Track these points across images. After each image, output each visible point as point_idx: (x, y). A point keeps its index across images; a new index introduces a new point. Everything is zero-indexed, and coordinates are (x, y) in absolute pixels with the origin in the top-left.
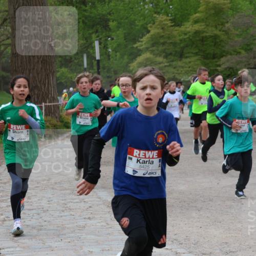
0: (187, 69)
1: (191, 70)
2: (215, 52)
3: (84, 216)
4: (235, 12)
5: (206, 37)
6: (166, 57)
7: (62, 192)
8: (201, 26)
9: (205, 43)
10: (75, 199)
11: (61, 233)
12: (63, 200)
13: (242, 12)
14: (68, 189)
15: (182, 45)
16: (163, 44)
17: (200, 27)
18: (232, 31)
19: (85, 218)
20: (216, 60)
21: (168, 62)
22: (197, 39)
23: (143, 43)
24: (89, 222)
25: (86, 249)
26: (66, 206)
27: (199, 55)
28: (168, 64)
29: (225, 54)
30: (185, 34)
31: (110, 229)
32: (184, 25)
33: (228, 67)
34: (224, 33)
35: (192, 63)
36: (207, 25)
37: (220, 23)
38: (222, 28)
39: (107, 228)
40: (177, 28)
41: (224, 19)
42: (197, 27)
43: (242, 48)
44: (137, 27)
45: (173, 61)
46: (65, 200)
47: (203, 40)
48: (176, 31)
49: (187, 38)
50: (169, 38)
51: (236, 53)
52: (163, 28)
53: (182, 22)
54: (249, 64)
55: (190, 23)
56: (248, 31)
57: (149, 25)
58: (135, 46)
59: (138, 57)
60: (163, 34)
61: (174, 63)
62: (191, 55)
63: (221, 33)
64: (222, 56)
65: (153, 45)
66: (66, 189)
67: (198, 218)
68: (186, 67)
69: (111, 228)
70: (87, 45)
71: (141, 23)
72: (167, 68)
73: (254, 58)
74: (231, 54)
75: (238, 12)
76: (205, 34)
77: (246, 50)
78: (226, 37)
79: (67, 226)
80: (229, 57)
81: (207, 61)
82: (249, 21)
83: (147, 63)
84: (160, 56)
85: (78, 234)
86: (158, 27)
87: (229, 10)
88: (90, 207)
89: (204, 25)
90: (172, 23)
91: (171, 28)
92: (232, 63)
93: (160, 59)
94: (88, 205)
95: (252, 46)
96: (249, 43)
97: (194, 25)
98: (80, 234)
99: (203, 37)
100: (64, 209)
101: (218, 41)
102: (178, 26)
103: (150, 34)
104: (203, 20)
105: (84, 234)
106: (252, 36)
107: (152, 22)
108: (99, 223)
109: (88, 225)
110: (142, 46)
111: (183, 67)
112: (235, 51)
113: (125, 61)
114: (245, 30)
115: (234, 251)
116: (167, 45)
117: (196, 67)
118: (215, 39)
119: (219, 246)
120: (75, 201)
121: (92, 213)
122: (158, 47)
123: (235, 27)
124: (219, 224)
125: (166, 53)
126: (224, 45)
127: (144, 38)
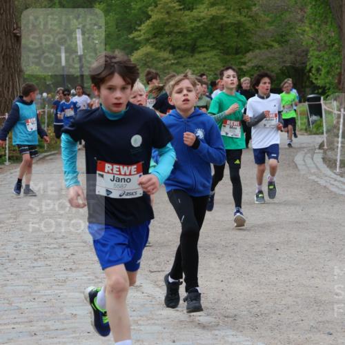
0: (202, 68)
1: (207, 70)
2: (239, 46)
3: (64, 268)
5: (226, 24)
6: (173, 51)
8: (219, 9)
9: (225, 33)
10: (52, 243)
11: (34, 290)
12: (35, 245)
15: (194, 36)
16: (169, 33)
17: (218, 12)
18: (261, 17)
19: (65, 270)
20: (240, 56)
21: (175, 59)
22: (214, 27)
23: (142, 32)
24: (71, 275)
25: (67, 311)
26: (39, 253)
27: (218, 49)
28: (176, 61)
29: (251, 48)
30: (199, 21)
32: (196, 8)
33: (256, 66)
34: (250, 19)
35: (208, 60)
37: (245, 5)
38: (248, 12)
39: (95, 283)
40: (187, 12)
42: (214, 11)
43: (275, 41)
44: (133, 11)
45: (182, 57)
46: (38, 245)
47: (222, 28)
48: (186, 17)
49: (202, 26)
50: (176, 26)
51: (266, 47)
52: (168, 13)
53: (193, 4)
54: (284, 62)
55: (204, 6)
56: (283, 16)
57: (150, 8)
58: (131, 36)
59: (135, 52)
60: (168, 21)
61: (184, 60)
62: (208, 49)
63: (245, 19)
64: (248, 51)
65: (155, 36)
67: (218, 269)
68: (200, 66)
71: (138, 7)
72: (174, 67)
73: (291, 53)
74: (260, 48)
76: (224, 21)
77: (279, 42)
78: (253, 24)
79: (42, 280)
80: (257, 51)
81: (228, 57)
82: (283, 4)
83: (148, 60)
84: (165, 50)
85: (56, 291)
86: (162, 10)
88: (72, 254)
89: (223, 9)
90: (181, 5)
91: (180, 12)
92: (261, 60)
94: (69, 252)
95: (288, 38)
96: (283, 33)
97: (212, 9)
98: (59, 292)
99: (222, 25)
100: (36, 257)
101: (242, 29)
102: (189, 9)
103: (151, 20)
104: (222, 2)
105: (65, 291)
106: (289, 23)
107: (153, 4)
108: (86, 276)
109: (70, 279)
110: (140, 36)
111: (195, 66)
112: (266, 45)
114: (278, 15)
115: (266, 312)
116: (174, 35)
117: (213, 65)
118: (239, 27)
119: (247, 307)
120: (52, 246)
121: (74, 262)
122: (162, 38)
123: (265, 11)
124: (246, 276)
125: (173, 46)
126: (250, 35)
127: (143, 25)
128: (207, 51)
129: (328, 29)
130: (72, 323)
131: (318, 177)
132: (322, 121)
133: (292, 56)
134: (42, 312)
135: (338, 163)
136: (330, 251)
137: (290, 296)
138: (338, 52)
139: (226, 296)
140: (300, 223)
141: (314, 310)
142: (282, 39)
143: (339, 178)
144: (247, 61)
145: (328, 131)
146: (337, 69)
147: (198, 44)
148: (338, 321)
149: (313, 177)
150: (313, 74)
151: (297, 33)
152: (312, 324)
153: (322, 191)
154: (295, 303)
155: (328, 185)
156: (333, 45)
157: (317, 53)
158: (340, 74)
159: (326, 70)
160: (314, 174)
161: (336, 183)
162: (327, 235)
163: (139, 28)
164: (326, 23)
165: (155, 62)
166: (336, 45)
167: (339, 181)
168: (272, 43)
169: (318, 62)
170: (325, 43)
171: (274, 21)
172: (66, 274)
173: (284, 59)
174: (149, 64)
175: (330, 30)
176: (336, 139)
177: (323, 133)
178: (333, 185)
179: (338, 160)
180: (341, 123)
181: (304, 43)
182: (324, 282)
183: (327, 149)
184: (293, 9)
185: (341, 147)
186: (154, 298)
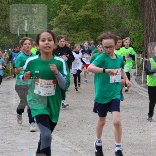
0: (81, 38)
1: (83, 39)
2: (98, 28)
3: (18, 128)
4: (110, 4)
6: (68, 30)
7: (4, 113)
8: (89, 12)
9: (92, 22)
11: (4, 138)
13: (114, 4)
14: (8, 111)
15: (78, 24)
16: (66, 22)
18: (108, 15)
19: (19, 129)
20: (99, 33)
21: (70, 34)
22: (87, 20)
23: (55, 21)
24: (21, 131)
25: (19, 148)
26: (7, 121)
27: (89, 30)
29: (103, 29)
30: (80, 17)
31: (34, 136)
32: (79, 11)
34: (103, 16)
35: (84, 34)
36: (93, 12)
37: (101, 11)
38: (102, 13)
40: (75, 13)
41: (103, 8)
42: (87, 13)
43: (113, 26)
44: (50, 12)
45: (72, 33)
46: (6, 118)
47: (90, 20)
48: (74, 15)
49: (81, 19)
50: (70, 19)
52: (66, 13)
53: (78, 9)
55: (83, 10)
56: (118, 16)
57: (58, 11)
58: (49, 23)
60: (66, 17)
61: (73, 34)
62: (83, 29)
63: (101, 16)
64: (102, 31)
65: (60, 23)
66: (7, 111)
67: (88, 129)
68: (80, 37)
71: (52, 10)
72: (68, 37)
73: (121, 32)
74: (107, 30)
75: (112, 4)
76: (91, 17)
77: (116, 27)
78: (105, 19)
79: (8, 134)
81: (93, 34)
82: (118, 10)
83: (57, 34)
84: (64, 30)
85: (14, 139)
86: (63, 12)
87: (106, 3)
89: (91, 12)
90: (72, 10)
91: (71, 13)
93: (65, 32)
95: (120, 25)
96: (118, 23)
97: (85, 12)
98: (16, 139)
99: (90, 19)
100: (6, 123)
101: (99, 21)
102: (76, 12)
103: (58, 16)
104: (90, 8)
105: (18, 139)
106: (120, 18)
107: (60, 9)
109: (20, 133)
110: (53, 23)
111: (78, 37)
112: (110, 28)
114: (116, 15)
115: (109, 148)
116: (69, 23)
117: (86, 37)
118: (98, 20)
120: (13, 118)
122: (63, 24)
123: (109, 13)
125: (68, 28)
126: (103, 24)
127: (55, 19)
128: (83, 30)
129: (138, 21)
130: (21, 153)
131: (133, 88)
132: (135, 63)
133: (122, 33)
134: (8, 148)
135: (142, 82)
136: (138, 121)
138: (143, 32)
139: (91, 141)
141: (131, 148)
142: (117, 26)
143: (142, 88)
145: (138, 67)
146: (142, 39)
147: (79, 27)
148: (141, 153)
150: (131, 42)
151: (124, 23)
152: (130, 154)
153: (135, 94)
155: (138, 91)
156: (140, 29)
157: (133, 32)
158: (143, 41)
159: (137, 40)
161: (141, 91)
162: (137, 114)
163: (53, 20)
164: (137, 19)
167: (143, 90)
168: (113, 27)
169: (133, 36)
170: (137, 28)
171: (114, 18)
172: (19, 131)
175: (138, 22)
176: (141, 71)
177: (135, 68)
178: (140, 91)
179: (142, 80)
180: (144, 64)
181: (127, 27)
182: (136, 136)
183: (137, 75)
184: (122, 12)
185: (144, 74)
186: (59, 142)
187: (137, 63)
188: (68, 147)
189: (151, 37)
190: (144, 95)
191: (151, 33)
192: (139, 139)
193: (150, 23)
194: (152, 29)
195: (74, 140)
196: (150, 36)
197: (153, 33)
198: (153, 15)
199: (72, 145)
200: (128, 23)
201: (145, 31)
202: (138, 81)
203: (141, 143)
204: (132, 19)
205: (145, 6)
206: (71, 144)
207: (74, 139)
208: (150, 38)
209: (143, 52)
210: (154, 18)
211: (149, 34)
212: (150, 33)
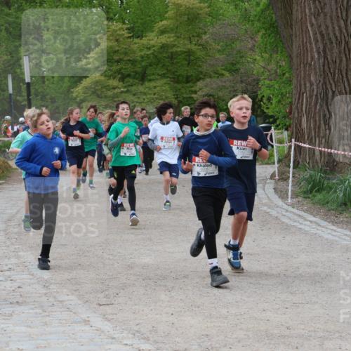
0: (152, 96)
1: (157, 98)
2: (189, 74)
3: (11, 301)
4: (214, 20)
5: (176, 52)
6: (122, 79)
8: (169, 37)
9: (175, 61)
13: (225, 20)
15: (143, 64)
16: (118, 61)
17: (168, 40)
18: (211, 45)
19: (11, 303)
20: (191, 84)
21: (125, 87)
22: (164, 55)
24: (18, 309)
27: (168, 77)
28: (125, 90)
29: (201, 76)
30: (149, 49)
31: (48, 318)
32: (146, 36)
34: (200, 47)
35: (158, 88)
36: (178, 37)
37: (195, 34)
38: (198, 41)
39: (43, 316)
40: (136, 40)
41: (200, 28)
42: (164, 39)
43: (224, 70)
45: (132, 86)
47: (172, 57)
48: (136, 44)
49: (152, 53)
50: (126, 54)
51: (217, 75)
52: (117, 40)
53: (142, 31)
55: (154, 34)
56: (233, 45)
59: (84, 80)
60: (117, 48)
61: (133, 88)
62: (157, 77)
63: (197, 47)
64: (198, 80)
67: (169, 301)
68: (150, 94)
69: (49, 316)
70: (12, 62)
72: (123, 94)
73: (242, 82)
74: (210, 77)
75: (220, 20)
76: (175, 49)
77: (230, 71)
78: (204, 53)
80: (208, 80)
81: (179, 86)
82: (233, 33)
83: (97, 88)
84: (114, 78)
86: (111, 38)
87: (207, 16)
88: (19, 287)
89: (173, 37)
90: (130, 33)
91: (129, 40)
92: (212, 88)
93: (114, 83)
94: (16, 285)
95: (238, 66)
96: (234, 62)
97: (160, 37)
98: (5, 326)
99: (172, 53)
101: (192, 58)
102: (138, 37)
104: (172, 30)
105: (11, 325)
106: (239, 51)
108: (32, 309)
109: (16, 312)
111: (145, 94)
112: (216, 73)
113: (65, 85)
114: (229, 43)
115: (217, 345)
116: (124, 63)
117: (163, 94)
118: (189, 56)
119: (198, 341)
121: (21, 296)
122: (111, 66)
123: (215, 40)
124: (197, 309)
125: (122, 74)
126: (201, 63)
128: (157, 79)
129: (279, 58)
131: (269, 208)
132: (273, 151)
133: (244, 85)
135: (290, 194)
136: (282, 283)
137: (241, 329)
138: (290, 81)
139: (177, 329)
140: (251, 255)
141: (266, 344)
142: (233, 69)
143: (290, 209)
144: (198, 89)
145: (279, 161)
146: (288, 98)
147: (148, 72)
149: (265, 208)
150: (264, 104)
151: (248, 62)
153: (274, 222)
154: (246, 337)
155: (279, 216)
156: (284, 74)
157: (267, 82)
158: (291, 104)
159: (277, 99)
160: (265, 205)
161: (287, 214)
162: (279, 267)
164: (277, 53)
165: (104, 90)
166: (287, 75)
167: (291, 212)
168: (224, 72)
169: (269, 91)
170: (277, 72)
171: (225, 49)
172: (12, 307)
173: (236, 89)
174: (99, 93)
175: (280, 60)
176: (288, 169)
177: (274, 163)
178: (285, 215)
179: (290, 191)
180: (292, 153)
181: (255, 72)
182: (276, 315)
183: (279, 180)
184: (243, 37)
185: (293, 177)
186: (103, 332)
187: (278, 152)
188: (125, 342)
189: (308, 92)
190: (295, 224)
191: (308, 85)
192: (284, 324)
193: (305, 62)
194: (309, 76)
195: (138, 327)
196: (305, 92)
197: (311, 84)
198: (311, 43)
199: (133, 338)
200: (258, 62)
201: (294, 81)
202: (281, 191)
203: (287, 332)
204: (266, 52)
205: (294, 23)
206: (131, 336)
207: (137, 325)
208: (305, 95)
209: (290, 126)
210: (315, 50)
211: (303, 86)
212: (305, 84)
